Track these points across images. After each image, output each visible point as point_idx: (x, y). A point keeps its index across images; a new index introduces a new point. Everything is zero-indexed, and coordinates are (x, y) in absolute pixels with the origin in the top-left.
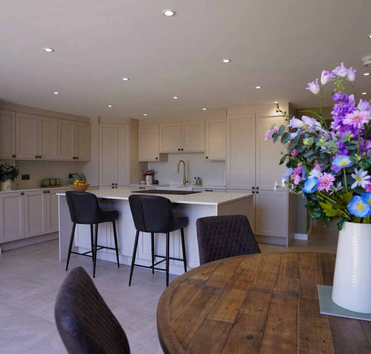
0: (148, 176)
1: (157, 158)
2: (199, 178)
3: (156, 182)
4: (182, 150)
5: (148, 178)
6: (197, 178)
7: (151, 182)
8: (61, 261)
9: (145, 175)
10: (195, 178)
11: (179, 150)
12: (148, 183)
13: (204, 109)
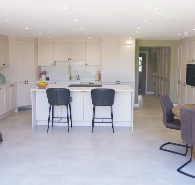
0: (43, 75)
1: (52, 64)
2: (78, 76)
3: (48, 78)
4: (70, 59)
5: (43, 76)
6: (77, 76)
7: (45, 79)
8: (34, 129)
9: (41, 74)
10: (76, 76)
11: (68, 59)
12: (43, 79)
13: (90, 37)
